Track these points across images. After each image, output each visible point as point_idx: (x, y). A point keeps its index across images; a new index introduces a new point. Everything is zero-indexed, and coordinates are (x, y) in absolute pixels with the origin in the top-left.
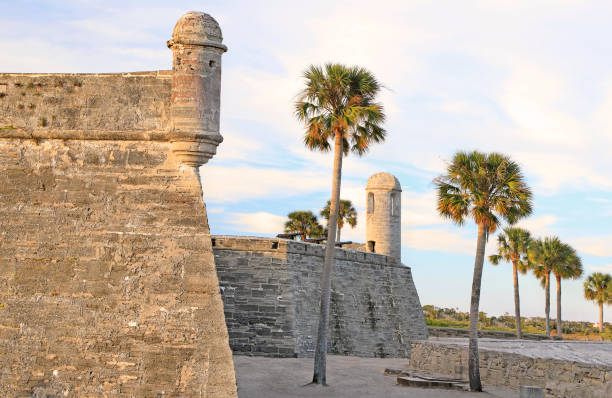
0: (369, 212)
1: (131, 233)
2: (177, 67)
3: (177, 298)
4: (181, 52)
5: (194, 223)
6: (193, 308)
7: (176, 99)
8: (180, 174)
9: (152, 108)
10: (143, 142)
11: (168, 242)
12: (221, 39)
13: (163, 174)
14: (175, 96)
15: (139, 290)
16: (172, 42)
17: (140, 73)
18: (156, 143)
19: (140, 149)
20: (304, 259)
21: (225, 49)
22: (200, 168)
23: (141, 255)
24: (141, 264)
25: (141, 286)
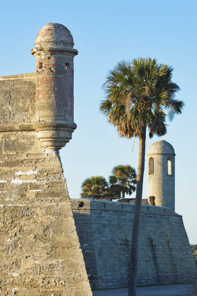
0: (150, 174)
1: (10, 205)
2: (40, 70)
3: (48, 254)
4: (43, 57)
5: (58, 195)
6: (61, 260)
7: (40, 96)
8: (45, 156)
9: (21, 105)
10: (14, 133)
11: (38, 211)
12: (73, 44)
13: (32, 157)
14: (39, 94)
15: (18, 249)
16: (35, 50)
17: (10, 77)
18: (24, 133)
19: (13, 138)
20: (104, 214)
21: (76, 53)
22: (60, 151)
23: (19, 222)
24: (19, 228)
25: (20, 246)
